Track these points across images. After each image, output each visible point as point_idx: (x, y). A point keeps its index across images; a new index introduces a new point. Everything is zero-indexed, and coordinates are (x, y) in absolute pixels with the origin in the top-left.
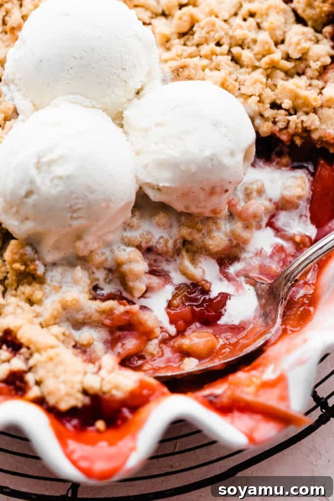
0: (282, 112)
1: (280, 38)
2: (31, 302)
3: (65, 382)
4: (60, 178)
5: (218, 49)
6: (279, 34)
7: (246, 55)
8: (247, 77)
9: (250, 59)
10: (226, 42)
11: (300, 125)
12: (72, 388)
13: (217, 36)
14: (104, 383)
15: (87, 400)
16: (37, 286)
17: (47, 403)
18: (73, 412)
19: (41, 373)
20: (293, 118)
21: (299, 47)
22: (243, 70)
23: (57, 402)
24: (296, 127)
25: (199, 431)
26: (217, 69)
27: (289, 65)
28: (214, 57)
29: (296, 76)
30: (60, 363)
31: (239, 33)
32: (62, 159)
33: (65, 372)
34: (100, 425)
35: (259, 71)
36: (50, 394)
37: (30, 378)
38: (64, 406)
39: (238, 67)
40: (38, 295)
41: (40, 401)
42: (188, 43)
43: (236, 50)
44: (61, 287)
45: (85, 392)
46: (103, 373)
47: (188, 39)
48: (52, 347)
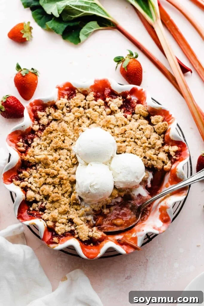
0: (147, 160)
1: (149, 137)
2: (76, 210)
3: (84, 234)
4: (96, 189)
5: (131, 140)
6: (148, 136)
7: (139, 142)
8: (138, 149)
9: (140, 144)
10: (134, 138)
11: (151, 164)
12: (86, 236)
13: (131, 137)
14: (93, 235)
15: (89, 238)
16: (79, 206)
17: (79, 238)
18: (86, 241)
19: (78, 231)
20: (149, 162)
21: (153, 142)
22: (137, 146)
23: (82, 239)
24: (150, 164)
25: (115, 251)
26: (130, 146)
27: (150, 146)
28: (130, 142)
29: (152, 149)
30: (83, 229)
31: (138, 136)
32: (96, 184)
33: (84, 231)
34: (92, 244)
35: (142, 147)
36: (80, 236)
37: (76, 231)
38: (83, 240)
39: (136, 144)
40: (79, 208)
41: (78, 238)
42: (124, 136)
43: (136, 140)
44: (85, 206)
45: (89, 236)
46: (93, 232)
47: (123, 135)
48: (81, 224)
